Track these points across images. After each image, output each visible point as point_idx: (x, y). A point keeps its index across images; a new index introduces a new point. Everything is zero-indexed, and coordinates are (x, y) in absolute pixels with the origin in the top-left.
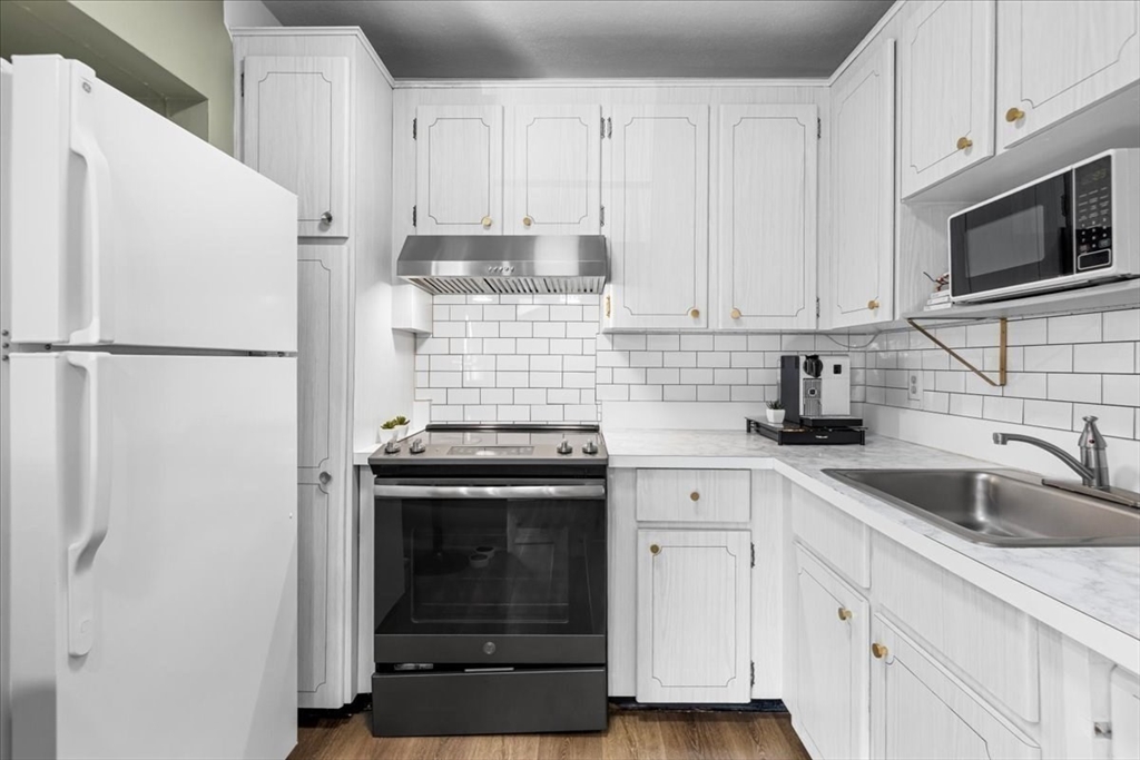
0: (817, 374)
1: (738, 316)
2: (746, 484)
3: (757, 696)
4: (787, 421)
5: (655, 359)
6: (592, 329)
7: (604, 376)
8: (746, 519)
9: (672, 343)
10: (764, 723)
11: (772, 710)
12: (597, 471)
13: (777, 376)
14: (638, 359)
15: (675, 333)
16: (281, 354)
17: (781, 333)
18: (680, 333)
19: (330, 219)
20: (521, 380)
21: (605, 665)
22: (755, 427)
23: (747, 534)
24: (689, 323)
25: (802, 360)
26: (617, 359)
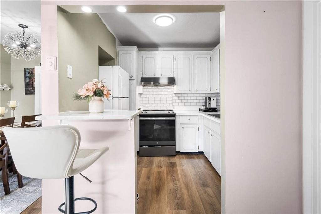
0: (210, 100)
1: (197, 91)
2: (197, 117)
3: (199, 151)
4: (205, 108)
5: (183, 98)
6: (172, 93)
7: (174, 101)
8: (197, 123)
9: (186, 95)
10: (201, 156)
11: (202, 153)
12: (174, 115)
13: (204, 101)
14: (180, 98)
15: (186, 93)
16: (127, 98)
17: (205, 93)
18: (187, 93)
19: (132, 76)
20: (159, 102)
21: (175, 146)
22: (200, 110)
23: (197, 126)
24: (189, 92)
25: (208, 98)
26: (176, 98)
